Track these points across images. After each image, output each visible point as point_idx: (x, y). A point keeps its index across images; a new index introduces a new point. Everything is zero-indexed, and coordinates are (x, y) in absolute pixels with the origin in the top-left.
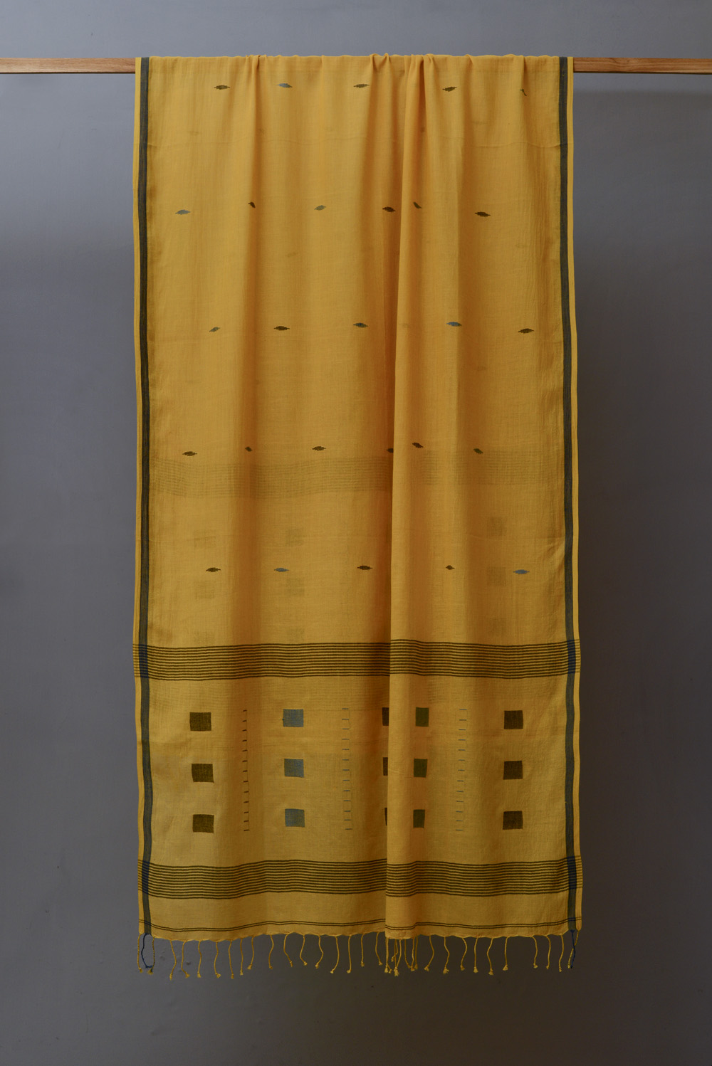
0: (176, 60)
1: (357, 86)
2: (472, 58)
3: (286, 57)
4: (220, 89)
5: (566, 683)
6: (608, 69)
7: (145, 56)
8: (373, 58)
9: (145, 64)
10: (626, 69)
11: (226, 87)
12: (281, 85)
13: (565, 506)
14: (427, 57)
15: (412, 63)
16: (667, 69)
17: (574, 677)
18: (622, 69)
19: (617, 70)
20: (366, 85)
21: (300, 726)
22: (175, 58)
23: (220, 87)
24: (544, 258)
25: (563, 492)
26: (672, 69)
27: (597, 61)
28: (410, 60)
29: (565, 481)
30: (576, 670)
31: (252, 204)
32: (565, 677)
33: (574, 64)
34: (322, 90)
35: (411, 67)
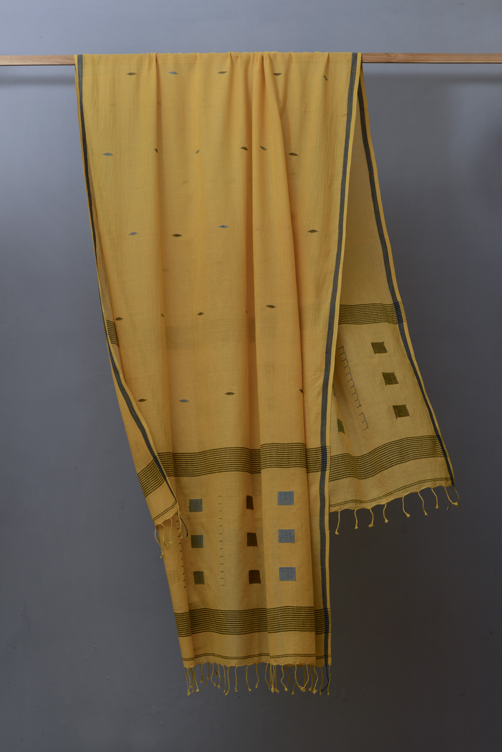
0: (100, 57)
1: (220, 73)
2: (293, 54)
3: (173, 54)
4: (131, 75)
5: (319, 478)
6: (384, 61)
7: (80, 54)
8: (230, 55)
9: (80, 59)
10: (395, 61)
11: (134, 74)
12: (170, 73)
13: (326, 350)
14: (266, 54)
15: (256, 57)
16: (423, 60)
17: (325, 474)
18: (392, 61)
19: (390, 61)
20: (226, 72)
21: (200, 511)
22: (99, 55)
23: (130, 74)
24: (330, 186)
25: (326, 340)
26: (425, 60)
27: (376, 55)
28: (254, 55)
29: (328, 332)
30: (327, 469)
31: (156, 150)
32: (319, 473)
33: (362, 57)
34: (197, 75)
35: (255, 60)
